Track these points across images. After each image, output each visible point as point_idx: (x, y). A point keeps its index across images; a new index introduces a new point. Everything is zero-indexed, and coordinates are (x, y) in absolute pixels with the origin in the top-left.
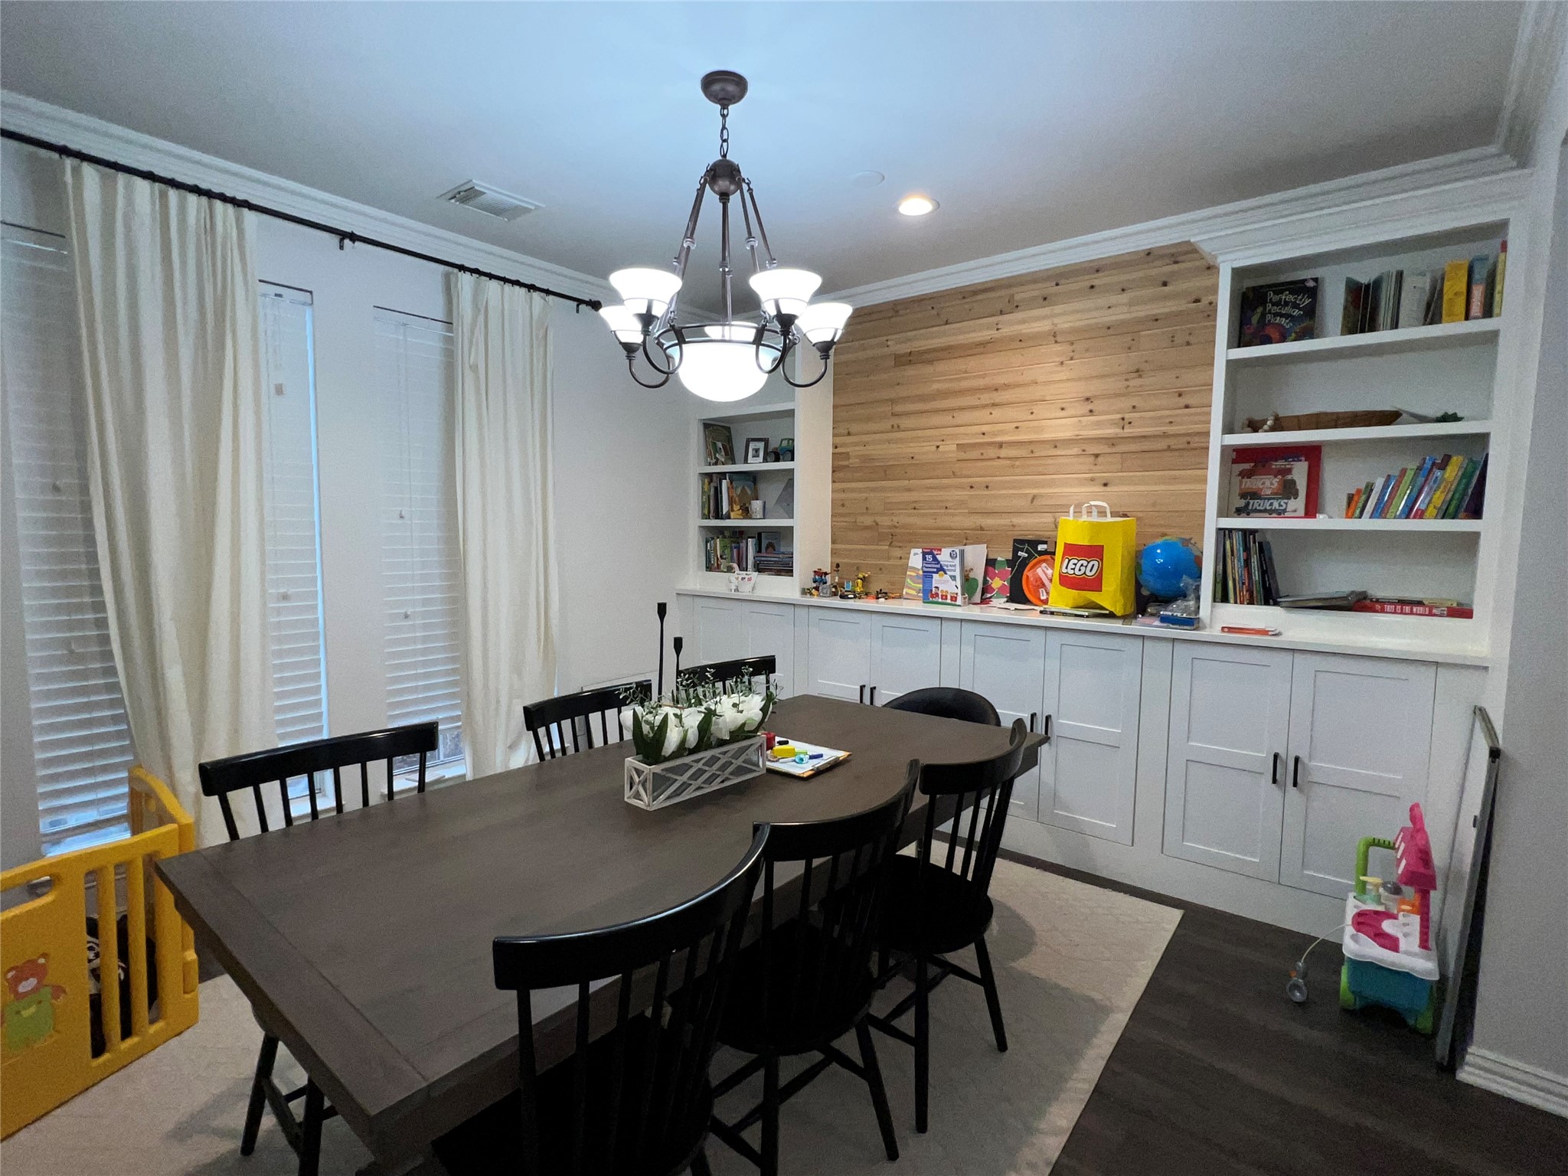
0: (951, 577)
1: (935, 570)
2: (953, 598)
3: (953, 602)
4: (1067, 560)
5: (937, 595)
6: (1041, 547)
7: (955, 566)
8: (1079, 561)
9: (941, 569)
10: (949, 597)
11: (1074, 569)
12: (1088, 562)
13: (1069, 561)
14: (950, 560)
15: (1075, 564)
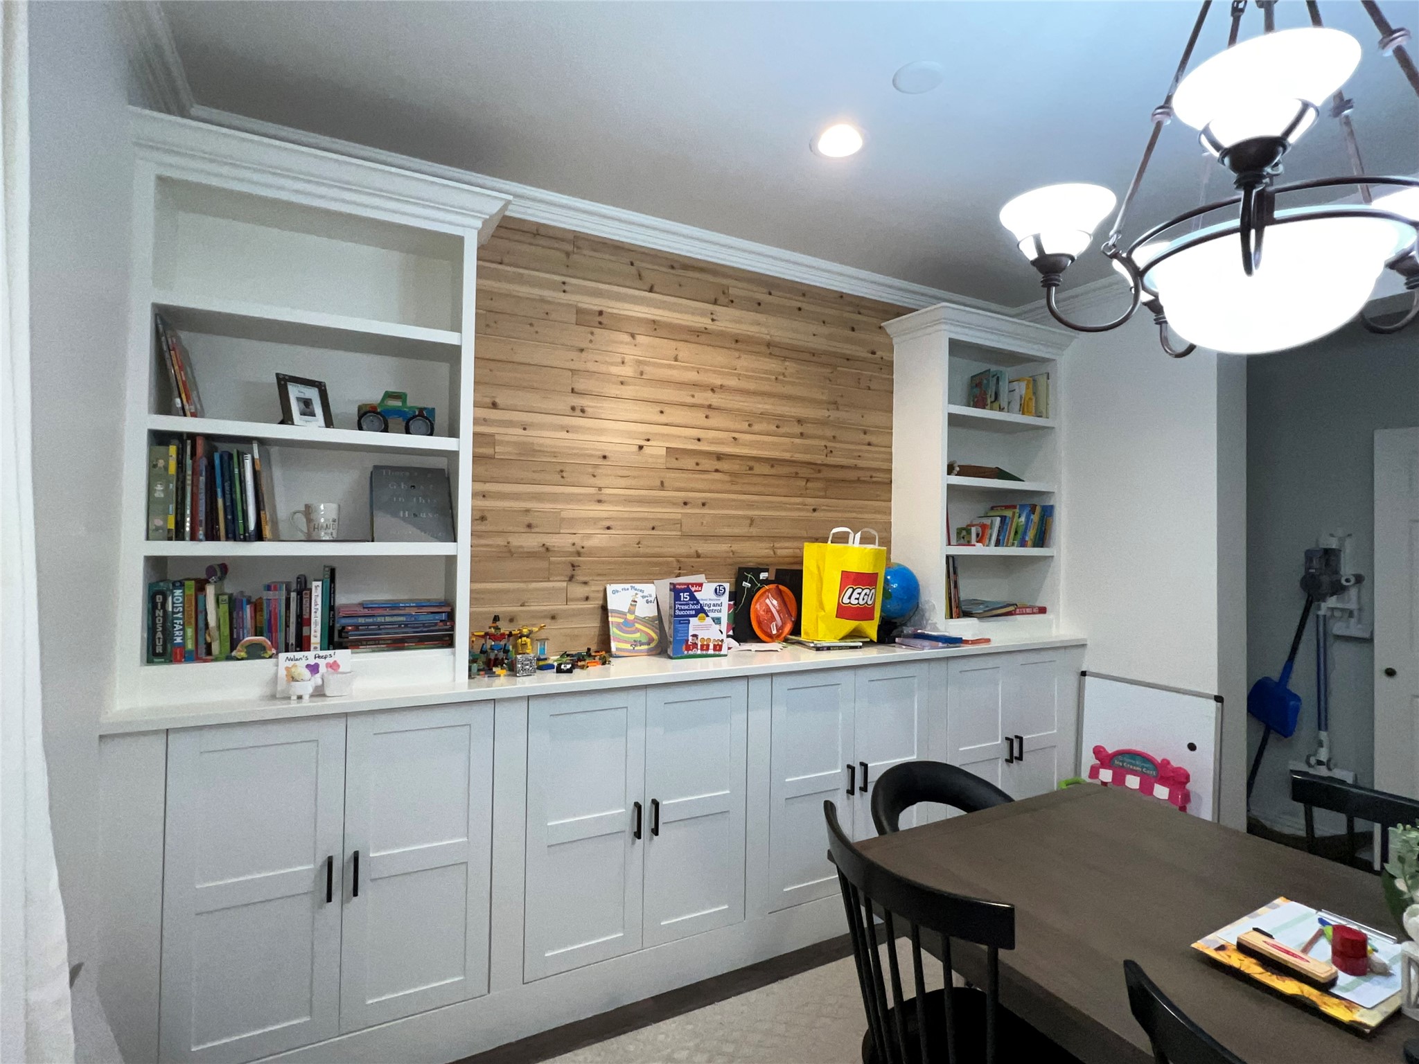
0: (714, 619)
1: (694, 612)
2: (718, 647)
3: (717, 653)
4: (851, 590)
5: (695, 645)
6: (763, 576)
7: (721, 605)
8: (863, 590)
9: (701, 611)
10: (711, 647)
11: (858, 599)
12: (871, 590)
13: (854, 590)
14: (714, 597)
15: (860, 594)
